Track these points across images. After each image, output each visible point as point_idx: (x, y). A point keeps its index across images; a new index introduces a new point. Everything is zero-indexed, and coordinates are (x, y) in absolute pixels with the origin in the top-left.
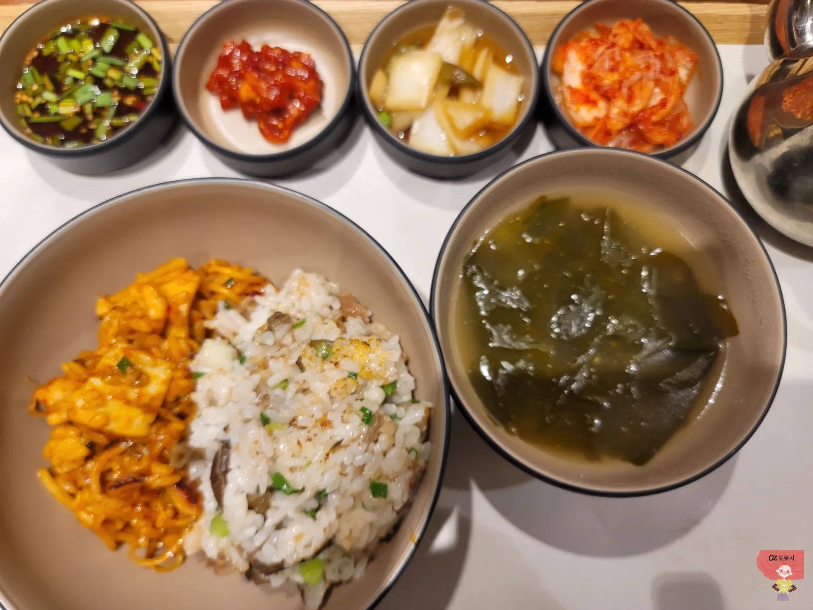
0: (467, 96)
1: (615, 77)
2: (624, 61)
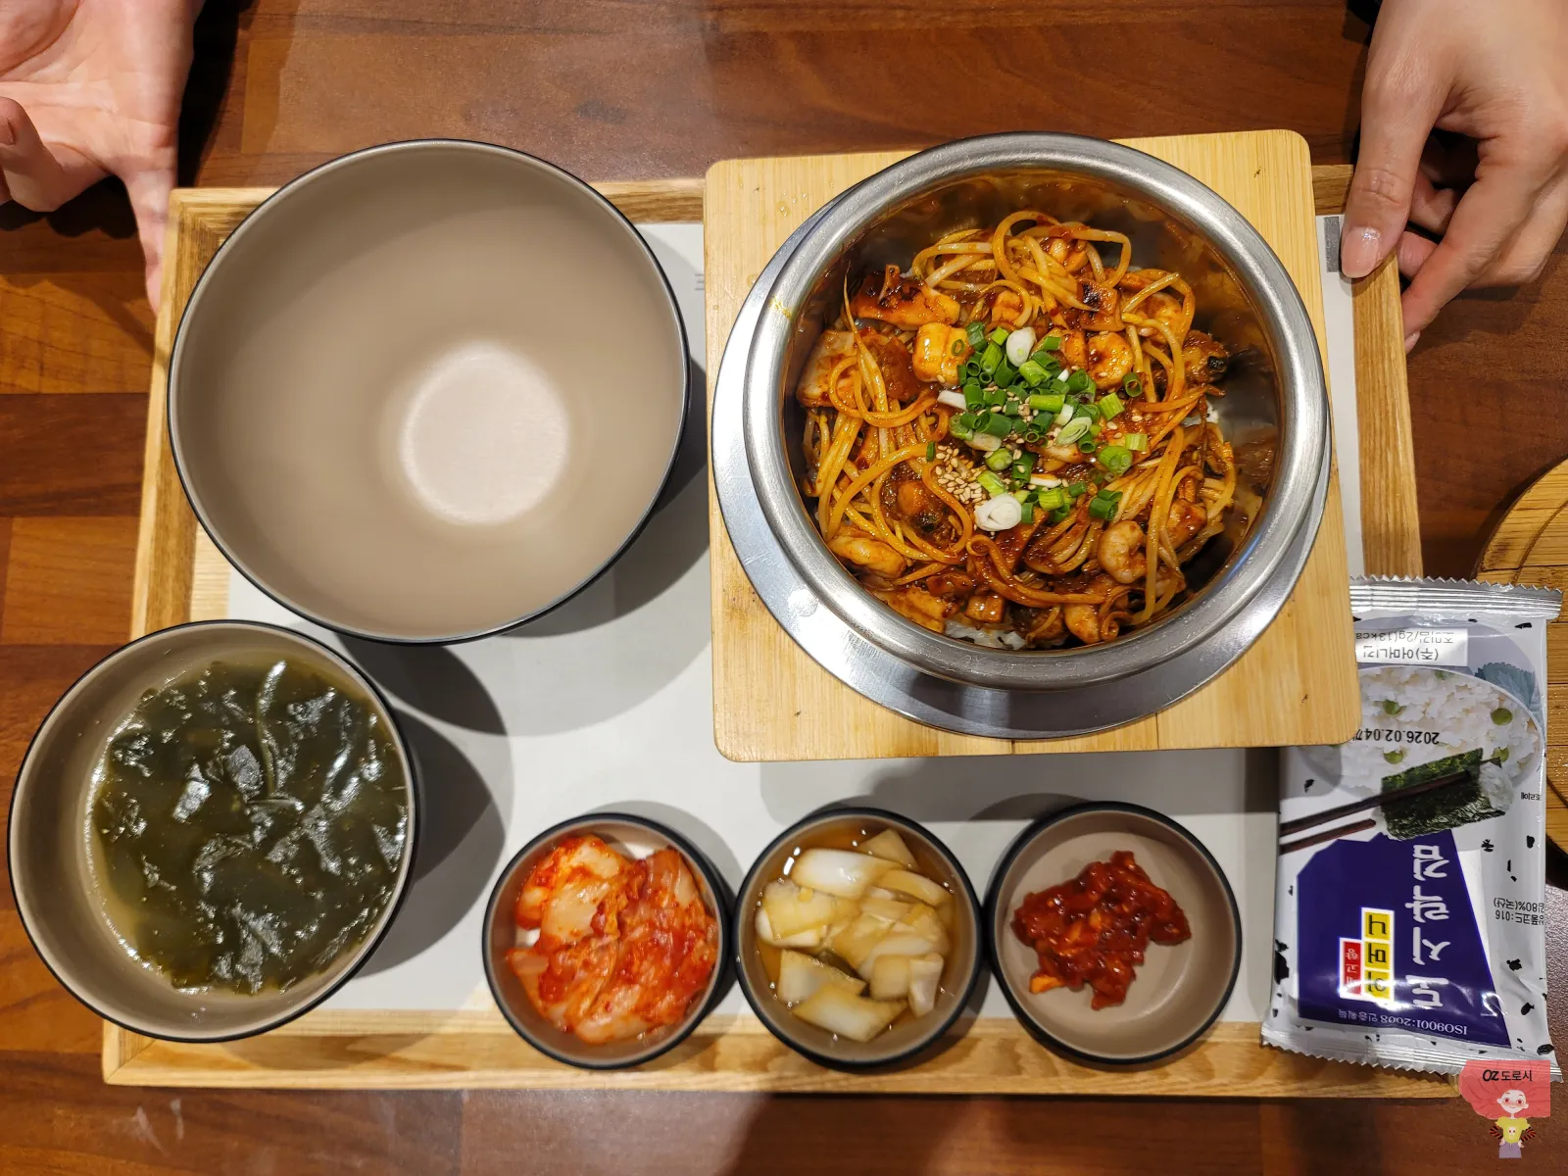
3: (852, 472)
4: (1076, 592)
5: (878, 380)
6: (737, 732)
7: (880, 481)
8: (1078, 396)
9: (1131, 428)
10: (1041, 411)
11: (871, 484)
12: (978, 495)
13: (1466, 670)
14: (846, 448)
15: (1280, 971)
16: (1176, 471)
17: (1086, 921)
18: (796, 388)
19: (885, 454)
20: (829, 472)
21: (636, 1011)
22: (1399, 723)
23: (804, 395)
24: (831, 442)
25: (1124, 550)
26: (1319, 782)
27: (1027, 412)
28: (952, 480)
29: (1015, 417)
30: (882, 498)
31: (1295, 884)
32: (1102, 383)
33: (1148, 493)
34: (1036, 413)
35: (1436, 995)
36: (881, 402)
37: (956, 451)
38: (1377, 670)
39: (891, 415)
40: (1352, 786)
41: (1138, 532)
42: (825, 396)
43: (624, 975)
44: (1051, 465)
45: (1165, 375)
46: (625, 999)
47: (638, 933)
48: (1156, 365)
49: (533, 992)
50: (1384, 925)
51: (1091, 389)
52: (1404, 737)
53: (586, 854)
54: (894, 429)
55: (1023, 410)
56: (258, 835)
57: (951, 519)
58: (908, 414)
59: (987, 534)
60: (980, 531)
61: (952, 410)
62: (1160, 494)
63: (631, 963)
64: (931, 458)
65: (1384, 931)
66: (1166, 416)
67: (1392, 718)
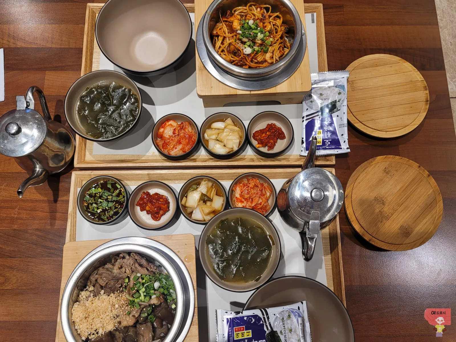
0: (208, 203)
1: (248, 196)
2: (251, 191)
3: (221, 46)
4: (261, 64)
5: (226, 29)
6: (201, 90)
7: (226, 47)
8: (262, 32)
9: (271, 37)
10: (255, 33)
11: (225, 48)
12: (244, 48)
13: (334, 86)
14: (221, 41)
15: (303, 142)
16: (279, 45)
17: (266, 133)
18: (211, 33)
19: (227, 42)
20: (217, 46)
21: (181, 149)
22: (323, 97)
23: (213, 33)
24: (218, 41)
25: (269, 56)
26: (309, 109)
27: (252, 34)
28: (240, 45)
29: (250, 34)
30: (227, 49)
31: (305, 127)
32: (266, 30)
33: (274, 49)
34: (254, 34)
35: (329, 142)
36: (227, 33)
37: (240, 42)
38: (319, 88)
39: (228, 35)
40: (315, 109)
41: (272, 54)
42: (217, 33)
43: (179, 142)
44: (258, 45)
45: (277, 30)
46: (180, 147)
47: (182, 134)
48: (276, 29)
49: (161, 148)
50: (320, 132)
51: (264, 32)
52: (324, 99)
53: (171, 122)
54: (229, 37)
55: (251, 33)
56: (110, 112)
57: (239, 52)
58: (232, 35)
59: (246, 55)
60: (244, 54)
61: (239, 34)
62: (276, 49)
63: (180, 140)
64: (235, 41)
65: (320, 133)
66: (277, 36)
67: (321, 96)
